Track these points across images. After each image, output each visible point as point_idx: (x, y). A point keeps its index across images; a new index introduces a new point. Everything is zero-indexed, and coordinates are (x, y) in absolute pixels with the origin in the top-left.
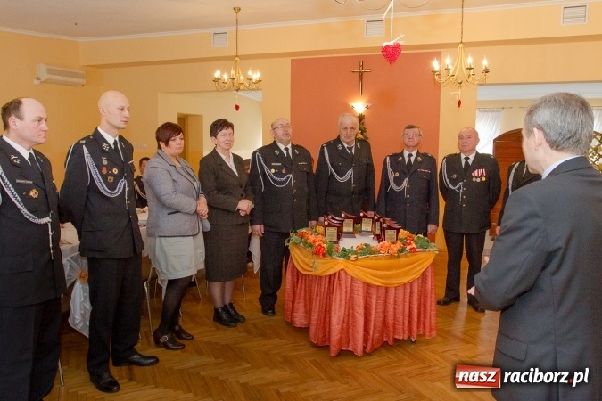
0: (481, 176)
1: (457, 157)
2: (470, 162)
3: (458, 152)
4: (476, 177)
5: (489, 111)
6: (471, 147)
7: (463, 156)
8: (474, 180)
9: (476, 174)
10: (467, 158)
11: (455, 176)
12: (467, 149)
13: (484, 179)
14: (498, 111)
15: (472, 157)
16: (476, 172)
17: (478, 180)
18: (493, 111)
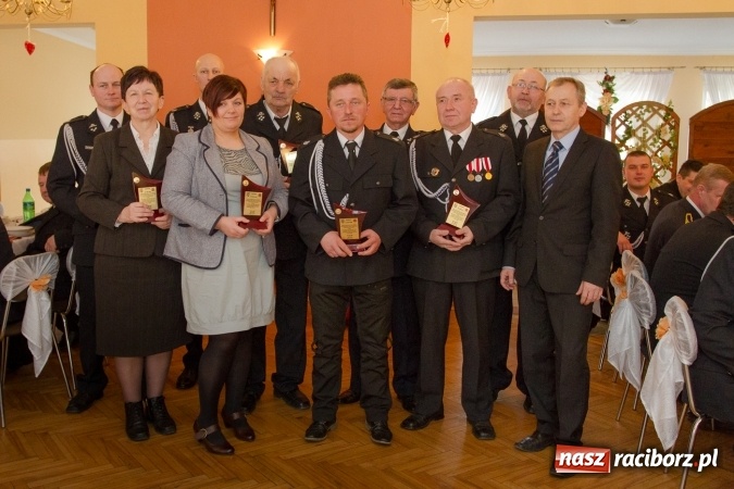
0: (483, 172)
1: (438, 136)
2: (462, 144)
3: (438, 129)
4: (475, 173)
5: (488, 74)
6: (462, 118)
7: (448, 135)
8: (471, 178)
9: (474, 167)
10: (456, 138)
11: (435, 172)
12: (455, 121)
13: (489, 176)
14: (500, 74)
15: (465, 135)
16: (474, 163)
17: (479, 178)
18: (494, 74)
